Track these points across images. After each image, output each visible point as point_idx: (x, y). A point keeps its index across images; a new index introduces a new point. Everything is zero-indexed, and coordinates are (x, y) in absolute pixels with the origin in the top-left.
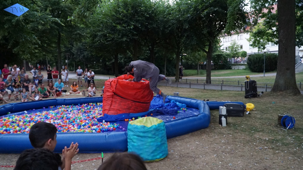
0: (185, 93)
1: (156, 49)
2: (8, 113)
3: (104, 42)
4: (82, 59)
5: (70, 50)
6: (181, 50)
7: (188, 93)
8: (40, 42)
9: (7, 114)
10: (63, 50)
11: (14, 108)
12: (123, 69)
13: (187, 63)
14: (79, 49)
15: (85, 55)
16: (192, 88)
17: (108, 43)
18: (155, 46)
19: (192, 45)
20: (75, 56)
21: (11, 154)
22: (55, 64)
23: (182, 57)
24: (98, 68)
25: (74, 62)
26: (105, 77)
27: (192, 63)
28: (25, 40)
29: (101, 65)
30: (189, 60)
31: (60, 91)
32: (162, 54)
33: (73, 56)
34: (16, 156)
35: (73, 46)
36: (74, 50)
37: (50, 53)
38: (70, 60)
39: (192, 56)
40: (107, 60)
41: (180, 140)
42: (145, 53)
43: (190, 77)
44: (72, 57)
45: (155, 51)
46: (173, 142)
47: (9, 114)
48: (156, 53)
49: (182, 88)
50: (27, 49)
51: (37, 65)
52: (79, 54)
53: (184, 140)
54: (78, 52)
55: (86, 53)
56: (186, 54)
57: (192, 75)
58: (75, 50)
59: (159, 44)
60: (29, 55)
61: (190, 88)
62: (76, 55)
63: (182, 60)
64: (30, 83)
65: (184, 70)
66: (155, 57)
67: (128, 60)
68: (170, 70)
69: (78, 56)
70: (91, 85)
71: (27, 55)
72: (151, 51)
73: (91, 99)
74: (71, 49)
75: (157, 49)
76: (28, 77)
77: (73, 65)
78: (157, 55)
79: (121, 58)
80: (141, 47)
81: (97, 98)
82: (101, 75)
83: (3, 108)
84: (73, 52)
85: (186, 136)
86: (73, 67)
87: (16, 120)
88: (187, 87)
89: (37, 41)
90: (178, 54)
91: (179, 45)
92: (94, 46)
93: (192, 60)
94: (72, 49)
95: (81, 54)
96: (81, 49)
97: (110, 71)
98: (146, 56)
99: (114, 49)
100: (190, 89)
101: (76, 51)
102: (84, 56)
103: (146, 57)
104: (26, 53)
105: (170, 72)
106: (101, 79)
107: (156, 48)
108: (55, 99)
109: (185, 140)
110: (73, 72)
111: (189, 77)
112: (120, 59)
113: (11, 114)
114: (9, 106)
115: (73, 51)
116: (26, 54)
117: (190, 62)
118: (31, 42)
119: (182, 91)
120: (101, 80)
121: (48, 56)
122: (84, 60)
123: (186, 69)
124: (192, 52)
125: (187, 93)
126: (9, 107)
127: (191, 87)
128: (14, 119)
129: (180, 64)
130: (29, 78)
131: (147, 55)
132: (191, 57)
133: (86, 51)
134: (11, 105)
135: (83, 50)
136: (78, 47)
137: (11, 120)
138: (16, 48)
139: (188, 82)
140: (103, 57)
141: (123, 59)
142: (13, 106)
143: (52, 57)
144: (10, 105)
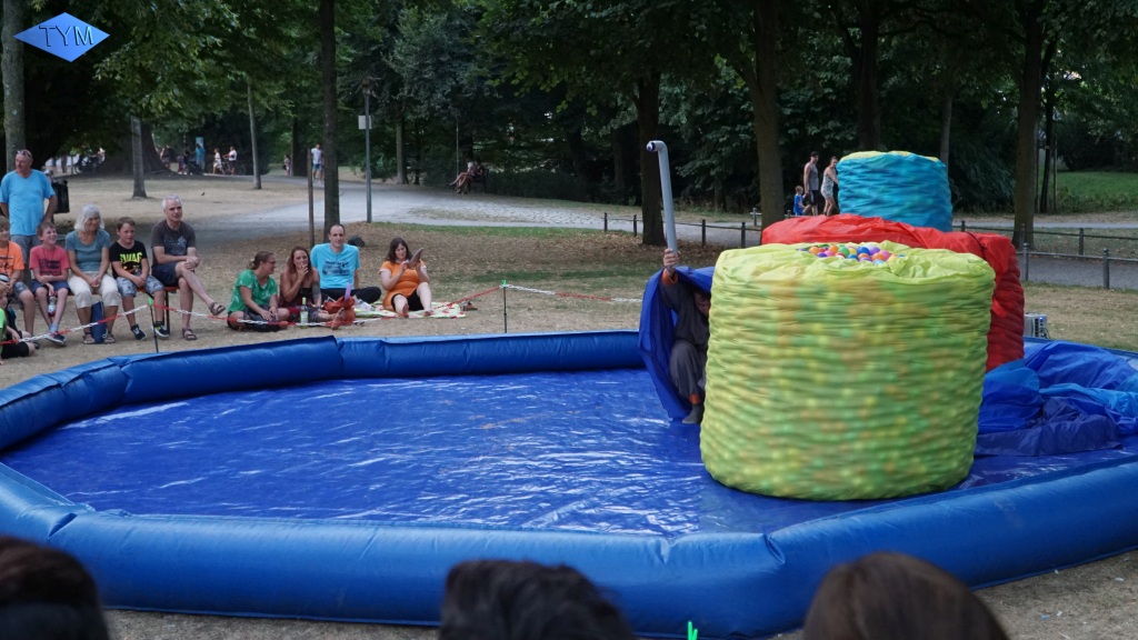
0: (1075, 320)
1: (888, 42)
3: (580, 9)
4: (445, 106)
5: (376, 53)
6: (1051, 51)
7: (1100, 320)
8: (235, 16)
10: (345, 55)
11: (130, 383)
13: (1082, 130)
14: (434, 49)
15: (465, 82)
16: (1117, 290)
17: (604, 14)
18: (886, 27)
19: (1114, 20)
20: (406, 88)
21: (176, 618)
22: (287, 137)
23: (1049, 94)
24: (530, 162)
25: (398, 130)
26: (575, 215)
27: (1111, 132)
28: (160, 8)
30: (1097, 113)
31: (348, 293)
32: (928, 71)
33: (395, 91)
34: (200, 630)
35: (394, 30)
36: (402, 58)
37: (276, 76)
38: (379, 112)
39: (1118, 89)
40: (594, 113)
41: (1071, 589)
42: (817, 67)
43: (1102, 216)
44: (386, 93)
45: (885, 56)
46: (1028, 602)
48: (886, 70)
49: (1054, 285)
50: (165, 57)
52: (427, 80)
53: (1091, 591)
54: (426, 66)
55: (467, 73)
56: (1075, 75)
57: (1115, 206)
58: (406, 55)
59: (910, 11)
60: (176, 91)
61: (1107, 286)
62: (412, 84)
63: (1049, 113)
64: (190, 249)
65: (1059, 171)
66: (883, 94)
67: (714, 112)
68: (974, 173)
69: (422, 92)
71: (165, 89)
72: (862, 54)
74: (386, 52)
75: (894, 42)
76: (179, 215)
77: (393, 140)
78: (893, 80)
79: (675, 102)
80: (800, 30)
81: (559, 341)
82: (555, 203)
83: (80, 383)
84: (393, 66)
85: (1105, 569)
86: (390, 152)
88: (1088, 284)
89: (219, 12)
90: (1033, 72)
91: (1039, 20)
92: (524, 33)
93: (1111, 111)
94: (388, 49)
95: (442, 77)
96: (439, 51)
97: (605, 178)
98: (825, 85)
99: (642, 46)
100: (1107, 293)
101: (412, 64)
102: (458, 89)
103: (827, 91)
104: (163, 79)
105: (976, 186)
106: (552, 224)
107: (891, 35)
108: (331, 338)
109: (1100, 593)
110: (389, 181)
111: (1095, 217)
112: (666, 107)
114: (107, 370)
115: (394, 59)
116: (161, 86)
117: (1101, 123)
118: (191, 17)
119: (1061, 304)
120: (553, 231)
121: (264, 95)
122: (456, 113)
123: (1072, 167)
124: (1115, 65)
125: (1088, 320)
126: (108, 378)
127: (1111, 284)
129: (1042, 135)
130: (184, 218)
131: (830, 83)
132: (1104, 93)
133: (469, 58)
134: (117, 368)
135: (452, 54)
136: (423, 37)
138: (114, 55)
139: (1093, 249)
140: (570, 96)
141: (684, 107)
142: (124, 373)
143: (282, 96)
144: (113, 369)
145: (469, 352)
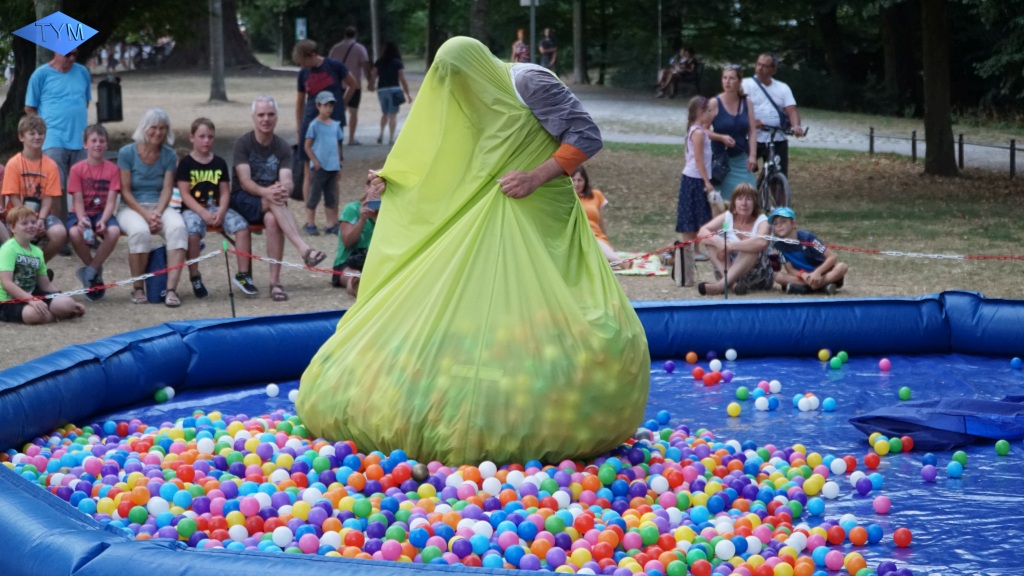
2: (160, 395)
9: (150, 400)
11: (194, 360)
12: (981, 59)
29: (794, 23)
47: (165, 401)
51: (293, 26)
64: (284, 172)
70: (739, 203)
73: (750, 314)
77: (569, 23)
81: (804, 312)
83: (126, 357)
87: (239, 447)
97: (872, 78)
113: (181, 405)
114: (163, 342)
126: (165, 352)
128: (224, 439)
134: (177, 337)
137: (204, 444)
142: (187, 345)
144: (171, 338)
145: (672, 327)
